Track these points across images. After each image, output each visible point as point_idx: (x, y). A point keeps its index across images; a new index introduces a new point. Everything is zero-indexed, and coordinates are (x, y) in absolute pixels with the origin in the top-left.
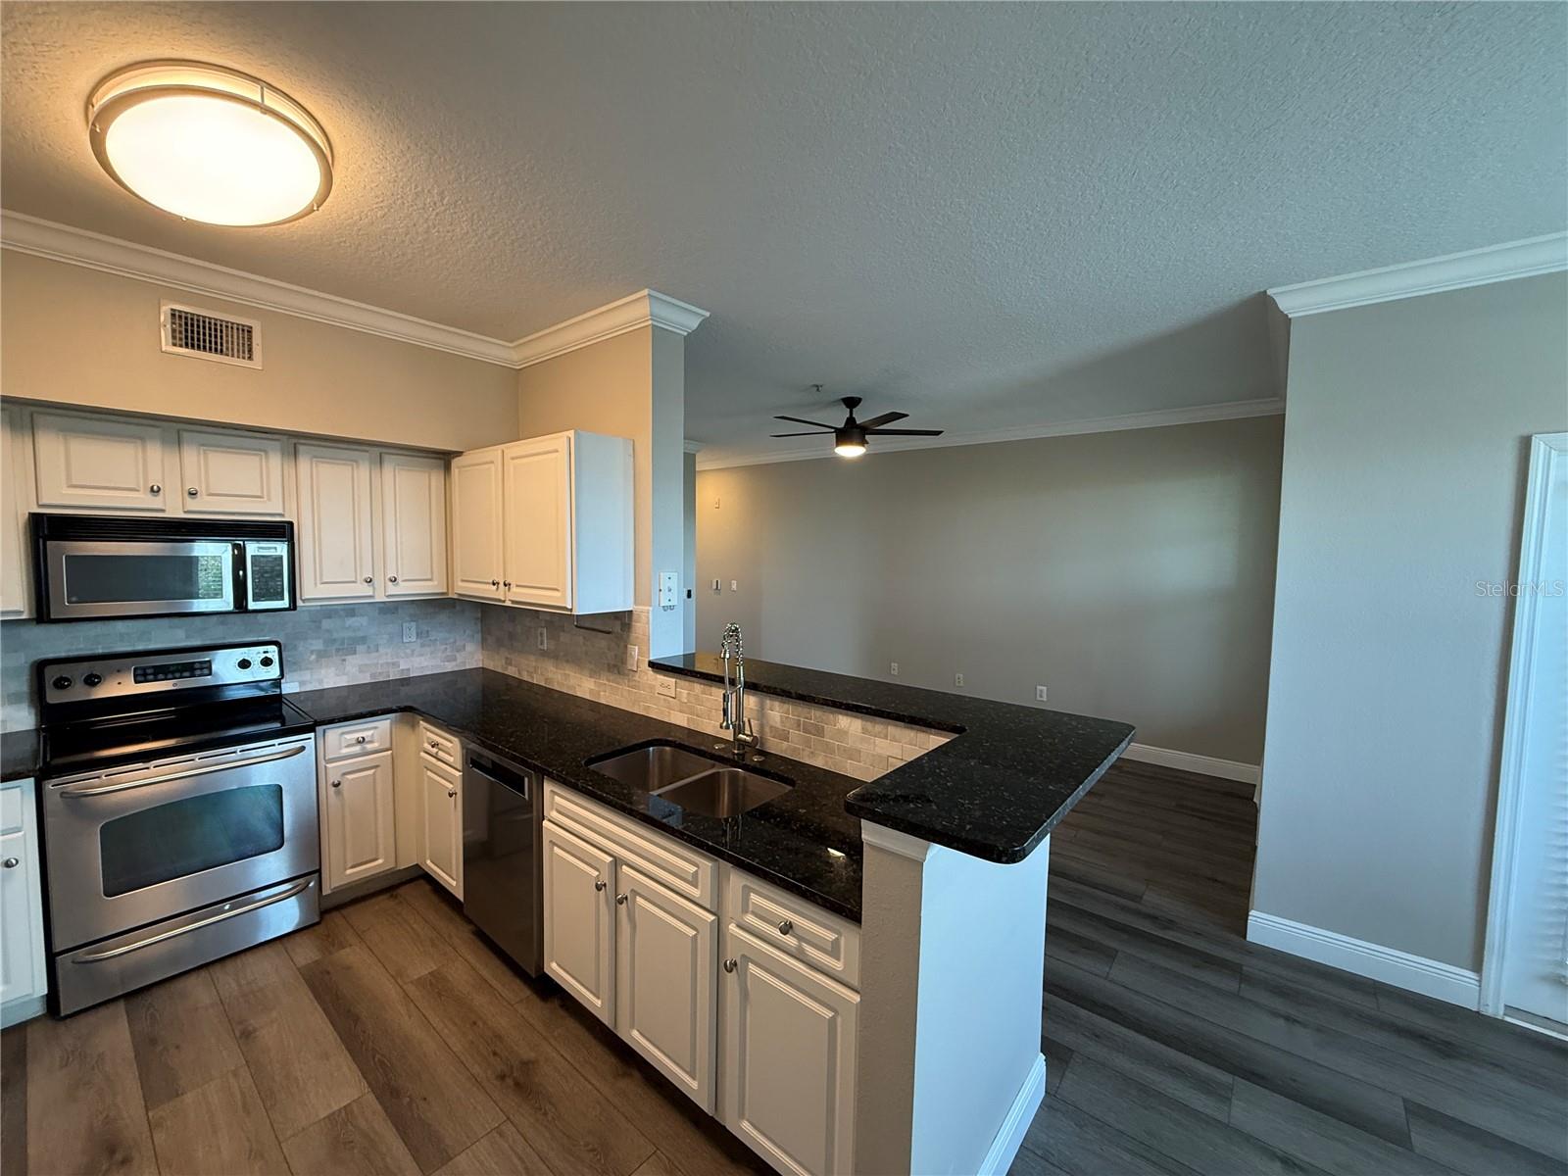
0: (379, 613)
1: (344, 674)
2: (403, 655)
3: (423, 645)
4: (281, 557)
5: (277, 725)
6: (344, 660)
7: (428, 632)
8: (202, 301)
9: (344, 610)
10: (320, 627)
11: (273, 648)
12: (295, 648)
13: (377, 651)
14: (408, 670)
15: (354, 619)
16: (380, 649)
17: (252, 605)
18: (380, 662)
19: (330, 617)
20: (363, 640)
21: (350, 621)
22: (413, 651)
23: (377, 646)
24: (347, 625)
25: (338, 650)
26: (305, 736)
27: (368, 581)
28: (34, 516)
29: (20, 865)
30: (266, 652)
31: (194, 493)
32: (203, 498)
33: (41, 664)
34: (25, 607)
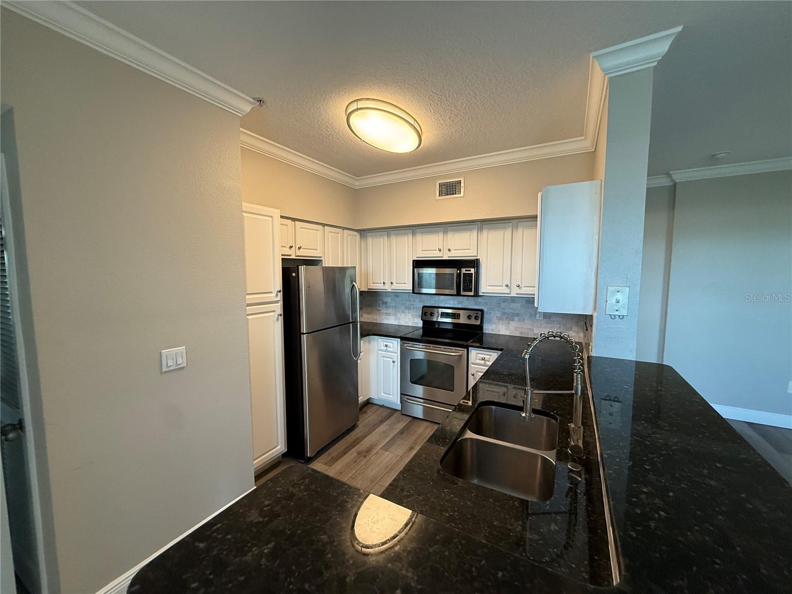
0: (526, 303)
1: (508, 330)
2: (536, 326)
3: (547, 323)
5: (478, 345)
6: (509, 323)
7: (550, 316)
9: (510, 299)
10: (500, 306)
11: (480, 312)
12: (490, 313)
13: (524, 321)
15: (515, 304)
16: (525, 320)
18: (525, 327)
19: (504, 302)
20: (518, 315)
21: (513, 305)
22: (541, 325)
23: (524, 319)
24: (511, 307)
25: (506, 318)
26: (463, 349)
27: (507, 286)
28: (413, 261)
29: (396, 363)
30: (477, 314)
31: (449, 250)
32: (453, 251)
33: (424, 307)
34: (412, 289)
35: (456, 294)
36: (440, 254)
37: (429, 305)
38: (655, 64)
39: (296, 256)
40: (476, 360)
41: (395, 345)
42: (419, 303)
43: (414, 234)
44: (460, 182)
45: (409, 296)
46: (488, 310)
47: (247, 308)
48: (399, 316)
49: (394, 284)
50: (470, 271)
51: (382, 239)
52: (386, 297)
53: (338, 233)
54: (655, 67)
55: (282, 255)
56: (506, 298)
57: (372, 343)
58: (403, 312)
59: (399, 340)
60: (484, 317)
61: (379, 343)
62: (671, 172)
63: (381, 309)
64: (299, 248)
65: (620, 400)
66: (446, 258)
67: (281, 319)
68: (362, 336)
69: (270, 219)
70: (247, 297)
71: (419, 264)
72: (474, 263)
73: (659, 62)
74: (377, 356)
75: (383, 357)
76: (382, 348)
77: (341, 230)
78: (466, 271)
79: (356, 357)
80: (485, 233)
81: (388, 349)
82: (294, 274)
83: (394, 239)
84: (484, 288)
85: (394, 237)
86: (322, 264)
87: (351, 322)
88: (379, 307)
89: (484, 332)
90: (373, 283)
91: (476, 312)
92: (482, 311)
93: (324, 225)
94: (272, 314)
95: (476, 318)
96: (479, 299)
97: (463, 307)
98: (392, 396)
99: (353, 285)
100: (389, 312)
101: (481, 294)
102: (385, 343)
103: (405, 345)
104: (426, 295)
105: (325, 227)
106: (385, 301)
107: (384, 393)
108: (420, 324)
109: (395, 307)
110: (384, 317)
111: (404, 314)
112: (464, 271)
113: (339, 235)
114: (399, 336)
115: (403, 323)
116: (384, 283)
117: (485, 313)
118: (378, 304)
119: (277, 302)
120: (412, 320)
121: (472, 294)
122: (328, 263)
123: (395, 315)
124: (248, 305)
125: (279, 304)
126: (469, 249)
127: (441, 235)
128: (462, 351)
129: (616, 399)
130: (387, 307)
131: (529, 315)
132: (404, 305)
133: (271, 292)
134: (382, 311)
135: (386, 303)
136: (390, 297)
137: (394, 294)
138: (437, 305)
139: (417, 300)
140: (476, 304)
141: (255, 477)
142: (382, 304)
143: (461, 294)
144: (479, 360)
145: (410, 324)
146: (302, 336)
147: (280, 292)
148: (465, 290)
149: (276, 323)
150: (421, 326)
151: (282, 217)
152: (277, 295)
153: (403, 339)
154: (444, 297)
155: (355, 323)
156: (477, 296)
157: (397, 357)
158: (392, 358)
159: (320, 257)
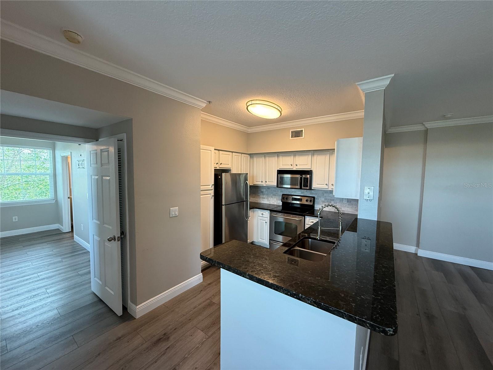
2: (343, 206)
3: (349, 205)
4: (308, 178)
7: (351, 201)
8: (297, 127)
9: (329, 192)
10: (324, 195)
11: (312, 198)
12: (318, 199)
14: (344, 211)
16: (337, 203)
17: (303, 188)
19: (326, 193)
20: (333, 200)
22: (346, 206)
24: (330, 196)
25: (327, 202)
26: (302, 217)
27: (326, 185)
28: (278, 170)
29: (267, 223)
30: (311, 199)
31: (297, 165)
32: (298, 166)
33: (283, 195)
34: (276, 185)
35: (299, 188)
36: (292, 167)
37: (286, 194)
38: (385, 88)
39: (219, 168)
40: (309, 222)
41: (267, 214)
42: (280, 192)
43: (278, 156)
44: (302, 131)
45: (275, 189)
46: (317, 197)
47: (201, 192)
48: (269, 199)
49: (267, 182)
50: (307, 176)
51: (261, 159)
52: (263, 189)
53: (239, 156)
54: (385, 90)
55: (215, 167)
56: (327, 191)
57: (255, 213)
58: (272, 197)
59: (269, 211)
60: (315, 201)
61: (259, 212)
62: (424, 123)
63: (260, 195)
64: (221, 164)
65: (370, 239)
66: (294, 169)
67: (213, 197)
68: (250, 209)
69: (210, 151)
70: (201, 187)
71: (280, 172)
72: (310, 172)
73: (386, 88)
74: (258, 219)
75: (260, 220)
76: (260, 215)
77: (241, 154)
78: (305, 176)
79: (247, 219)
80: (315, 157)
81: (263, 216)
82: (220, 177)
83: (267, 159)
84: (315, 185)
85: (268, 158)
86: (231, 172)
87: (245, 201)
88: (259, 194)
89: (315, 209)
90: (256, 181)
91: (311, 198)
92: (314, 198)
93: (232, 152)
94: (210, 195)
95: (310, 201)
96: (313, 191)
97: (304, 195)
98: (264, 241)
99: (247, 182)
100: (264, 197)
101: (313, 189)
102: (262, 213)
103: (272, 214)
104: (285, 189)
105: (233, 153)
106: (262, 191)
107: (261, 239)
108: (281, 204)
109: (267, 194)
110: (261, 199)
111: (272, 198)
112: (304, 176)
113: (240, 157)
114: (269, 209)
115: (272, 203)
116: (262, 181)
117: (316, 199)
118: (258, 193)
119: (212, 190)
120: (277, 202)
121: (308, 188)
122: (234, 171)
123: (267, 198)
124: (202, 191)
125: (213, 191)
126: (307, 165)
127: (292, 157)
128: (301, 218)
129: (368, 238)
130: (263, 194)
131: (339, 200)
132: (272, 193)
133: (209, 185)
134: (260, 196)
135: (263, 192)
136: (265, 189)
137: (268, 187)
138: (290, 194)
139: (280, 191)
140: (311, 193)
141: (202, 270)
142: (261, 192)
143: (302, 188)
144: (311, 222)
145: (275, 204)
146: (222, 206)
147: (213, 185)
148: (304, 186)
149: (211, 200)
150: (281, 205)
151: (215, 149)
152: (212, 187)
153: (271, 211)
154: (293, 189)
155: (247, 201)
156: (310, 190)
157: (268, 220)
158: (265, 221)
159: (230, 168)
